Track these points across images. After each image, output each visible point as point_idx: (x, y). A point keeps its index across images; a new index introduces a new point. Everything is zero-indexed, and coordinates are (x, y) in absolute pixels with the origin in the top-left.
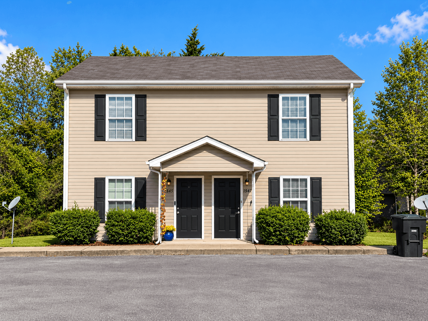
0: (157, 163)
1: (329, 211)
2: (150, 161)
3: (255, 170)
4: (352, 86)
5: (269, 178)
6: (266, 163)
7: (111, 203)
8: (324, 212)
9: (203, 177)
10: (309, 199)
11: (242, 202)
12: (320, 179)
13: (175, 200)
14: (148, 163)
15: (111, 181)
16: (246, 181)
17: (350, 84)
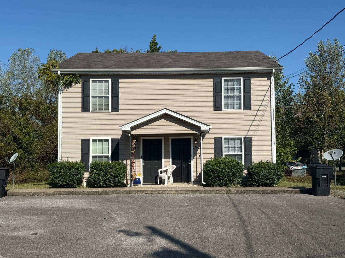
0: (127, 128)
1: (258, 162)
2: (122, 127)
3: (202, 132)
4: (274, 71)
5: (215, 138)
6: (210, 127)
7: (93, 157)
8: (254, 163)
9: (162, 138)
10: (243, 153)
11: (192, 156)
12: (251, 139)
13: (141, 154)
14: (121, 128)
15: (94, 141)
16: (195, 140)
17: (272, 70)
